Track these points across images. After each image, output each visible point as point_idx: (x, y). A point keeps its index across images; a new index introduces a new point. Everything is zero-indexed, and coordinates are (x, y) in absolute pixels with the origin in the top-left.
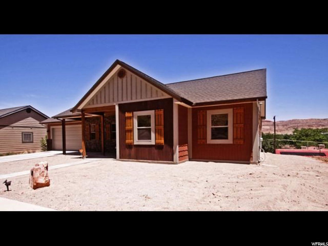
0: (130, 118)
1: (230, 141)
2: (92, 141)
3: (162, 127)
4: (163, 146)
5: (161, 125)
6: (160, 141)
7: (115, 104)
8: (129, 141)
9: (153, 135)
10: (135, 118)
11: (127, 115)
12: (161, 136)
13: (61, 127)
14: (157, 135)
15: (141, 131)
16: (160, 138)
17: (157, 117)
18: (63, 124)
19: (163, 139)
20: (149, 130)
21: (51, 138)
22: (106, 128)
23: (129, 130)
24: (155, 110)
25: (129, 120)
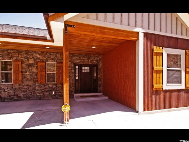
0: (159, 54)
8: (158, 85)
9: (183, 78)
11: (156, 49)
14: (187, 77)
15: (171, 73)
17: (187, 58)
22: (37, 67)
23: (158, 71)
24: (185, 50)
25: (157, 56)
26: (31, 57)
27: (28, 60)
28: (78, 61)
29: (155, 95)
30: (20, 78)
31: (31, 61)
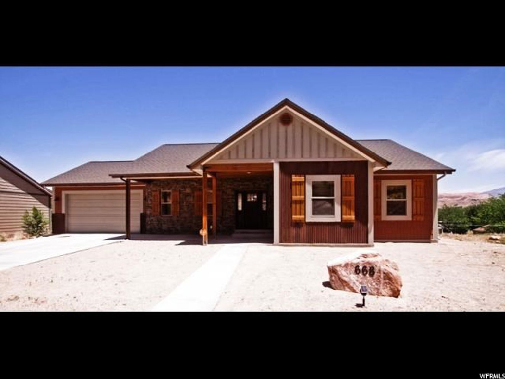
0: (300, 183)
1: (408, 217)
2: (165, 217)
3: (352, 198)
4: (353, 223)
5: (350, 196)
6: (348, 216)
7: (273, 161)
8: (298, 216)
9: (338, 208)
10: (309, 183)
11: (295, 178)
12: (350, 209)
13: (124, 192)
14: (344, 208)
15: (318, 203)
16: (348, 212)
17: (344, 184)
18: (128, 187)
19: (353, 213)
20: (332, 202)
21: (63, 212)
22: (194, 197)
23: (298, 201)
24: (341, 174)
25: (297, 186)
26: (188, 186)
27: (185, 190)
28: (241, 187)
29: (294, 227)
30: (178, 210)
31: (188, 191)
